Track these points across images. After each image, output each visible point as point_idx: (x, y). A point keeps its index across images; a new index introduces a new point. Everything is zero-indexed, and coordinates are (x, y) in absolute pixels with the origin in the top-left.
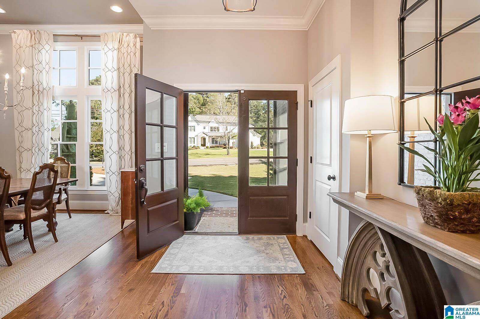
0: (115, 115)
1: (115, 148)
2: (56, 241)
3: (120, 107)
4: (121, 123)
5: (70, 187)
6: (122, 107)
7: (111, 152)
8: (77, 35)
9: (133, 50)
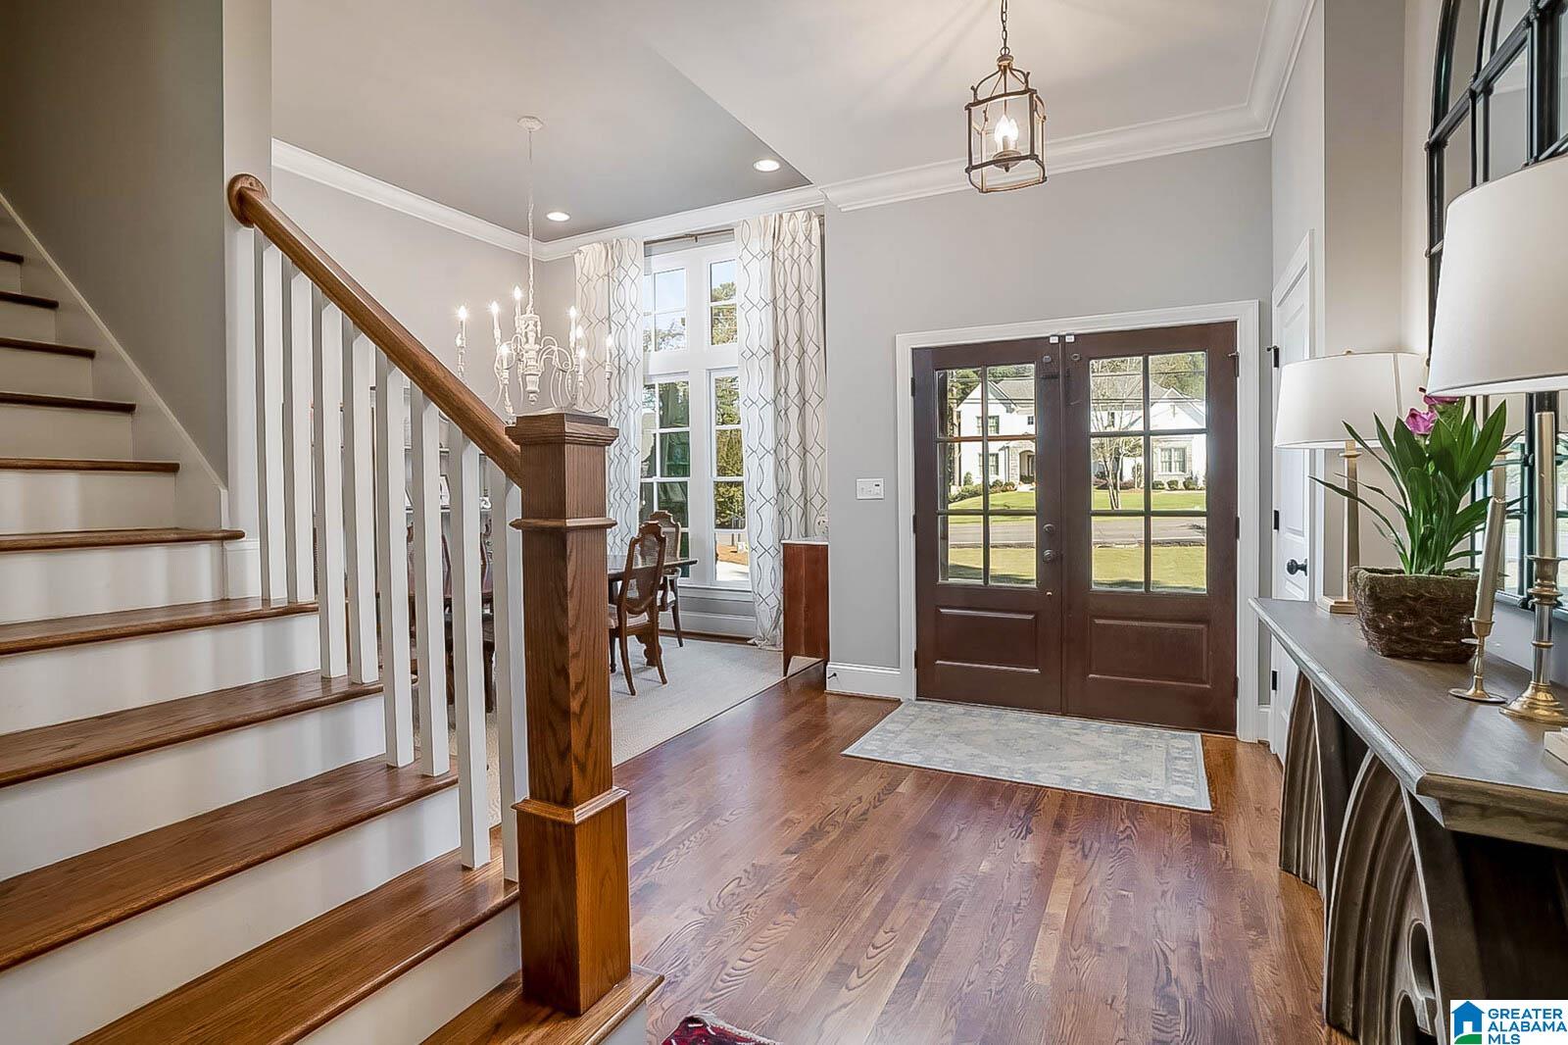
0: (770, 410)
1: (770, 489)
2: (664, 682)
3: (777, 392)
4: (782, 431)
5: (680, 581)
6: (783, 390)
7: (760, 501)
8: (687, 236)
9: (804, 251)
